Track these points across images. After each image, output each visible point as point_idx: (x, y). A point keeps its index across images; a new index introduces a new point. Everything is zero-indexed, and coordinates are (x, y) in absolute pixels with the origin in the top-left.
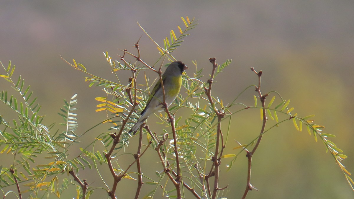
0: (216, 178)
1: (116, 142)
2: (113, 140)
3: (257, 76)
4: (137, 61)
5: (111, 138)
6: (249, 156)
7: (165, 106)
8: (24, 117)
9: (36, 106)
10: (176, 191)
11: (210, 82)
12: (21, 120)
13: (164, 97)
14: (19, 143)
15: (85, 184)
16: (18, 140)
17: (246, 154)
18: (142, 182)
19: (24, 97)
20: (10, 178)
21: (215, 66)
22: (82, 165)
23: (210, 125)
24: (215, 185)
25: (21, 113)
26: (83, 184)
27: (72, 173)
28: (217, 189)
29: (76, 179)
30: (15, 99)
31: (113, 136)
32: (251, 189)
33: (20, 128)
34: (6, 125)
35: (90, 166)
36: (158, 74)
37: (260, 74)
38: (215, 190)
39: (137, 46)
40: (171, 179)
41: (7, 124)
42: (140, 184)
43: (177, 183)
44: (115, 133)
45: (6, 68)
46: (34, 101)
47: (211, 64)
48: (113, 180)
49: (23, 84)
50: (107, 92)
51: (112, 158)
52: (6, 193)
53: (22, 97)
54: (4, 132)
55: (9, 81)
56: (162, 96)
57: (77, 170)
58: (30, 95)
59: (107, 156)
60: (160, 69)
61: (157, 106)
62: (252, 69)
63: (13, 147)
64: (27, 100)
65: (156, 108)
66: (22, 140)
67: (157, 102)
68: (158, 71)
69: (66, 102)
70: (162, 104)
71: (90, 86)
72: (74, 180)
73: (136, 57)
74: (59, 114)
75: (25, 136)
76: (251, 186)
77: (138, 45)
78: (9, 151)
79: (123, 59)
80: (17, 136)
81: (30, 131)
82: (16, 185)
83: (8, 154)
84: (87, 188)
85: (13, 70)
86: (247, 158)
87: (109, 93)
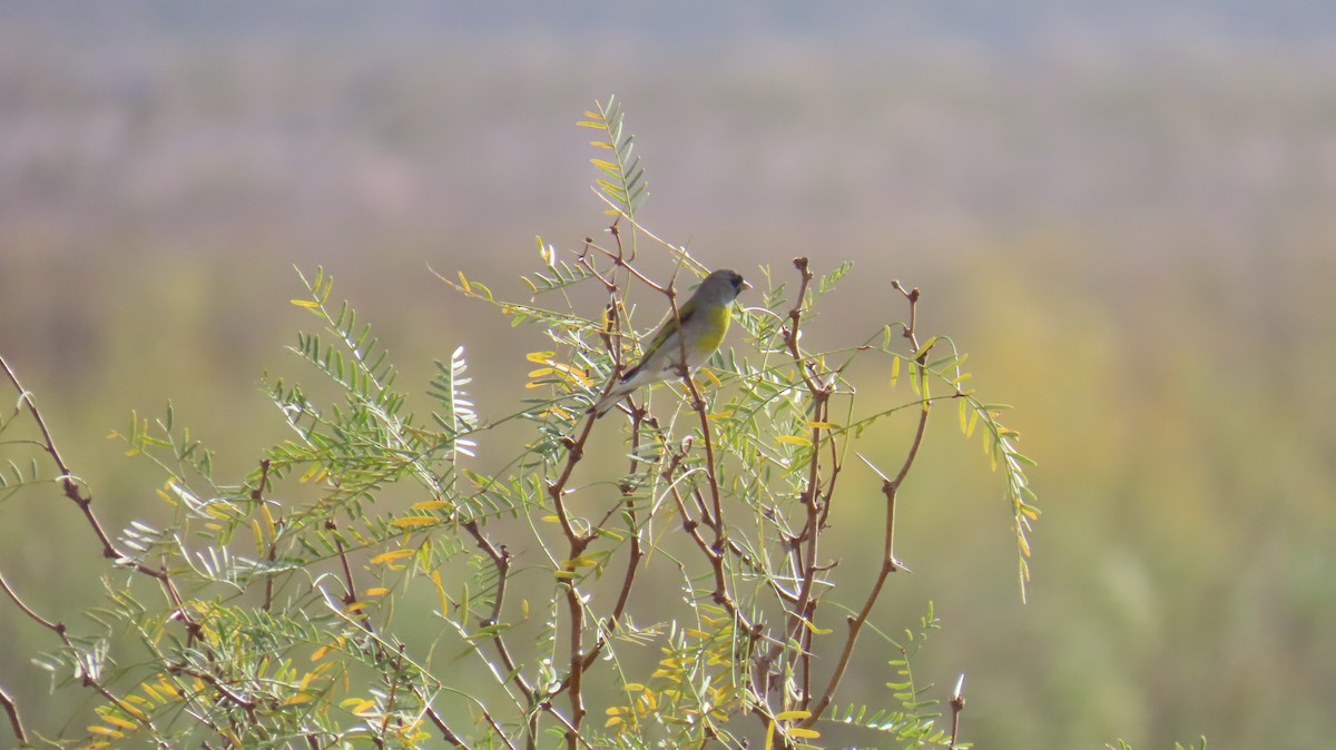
0: (812, 542)
1: (575, 458)
2: (568, 452)
3: (908, 301)
4: (616, 266)
5: (563, 448)
6: (889, 489)
7: (684, 372)
8: (360, 396)
9: (386, 373)
10: (714, 578)
11: (795, 315)
12: (351, 403)
13: (683, 350)
14: (346, 460)
15: (505, 555)
16: (345, 453)
17: (883, 485)
18: (640, 551)
19: (356, 352)
20: (324, 541)
21: (806, 277)
22: (494, 509)
23: (803, 418)
24: (811, 559)
25: (353, 387)
26: (499, 556)
27: (472, 527)
28: (815, 569)
29: (483, 545)
30: (338, 355)
31: (567, 443)
32: (894, 570)
33: (348, 424)
34: (315, 418)
35: (513, 511)
36: (666, 298)
37: (914, 296)
38: (811, 571)
39: (614, 231)
40: (702, 545)
41: (317, 416)
42: (635, 556)
43: (715, 555)
44: (573, 437)
45: (311, 284)
46: (381, 360)
47: (799, 272)
48: (568, 547)
49: (352, 320)
50: (555, 339)
51: (567, 492)
52: (318, 576)
53: (353, 350)
54: (311, 431)
55: (319, 314)
56: (679, 349)
57: (484, 519)
58: (370, 347)
59: (555, 492)
60: (671, 285)
61: (665, 369)
62: (895, 285)
63: (331, 466)
64: (363, 359)
65: (661, 374)
66: (353, 453)
67: (666, 362)
68: (666, 288)
69: (440, 366)
70: (677, 367)
71: (514, 324)
72: (479, 546)
73: (614, 258)
74: (429, 393)
75: (360, 441)
76: (894, 561)
77: (617, 227)
78: (319, 477)
79: (582, 261)
80: (341, 441)
81: (371, 428)
82: (339, 558)
83: (317, 483)
84: (509, 564)
85: (329, 288)
86: (884, 496)
87: (561, 341)
